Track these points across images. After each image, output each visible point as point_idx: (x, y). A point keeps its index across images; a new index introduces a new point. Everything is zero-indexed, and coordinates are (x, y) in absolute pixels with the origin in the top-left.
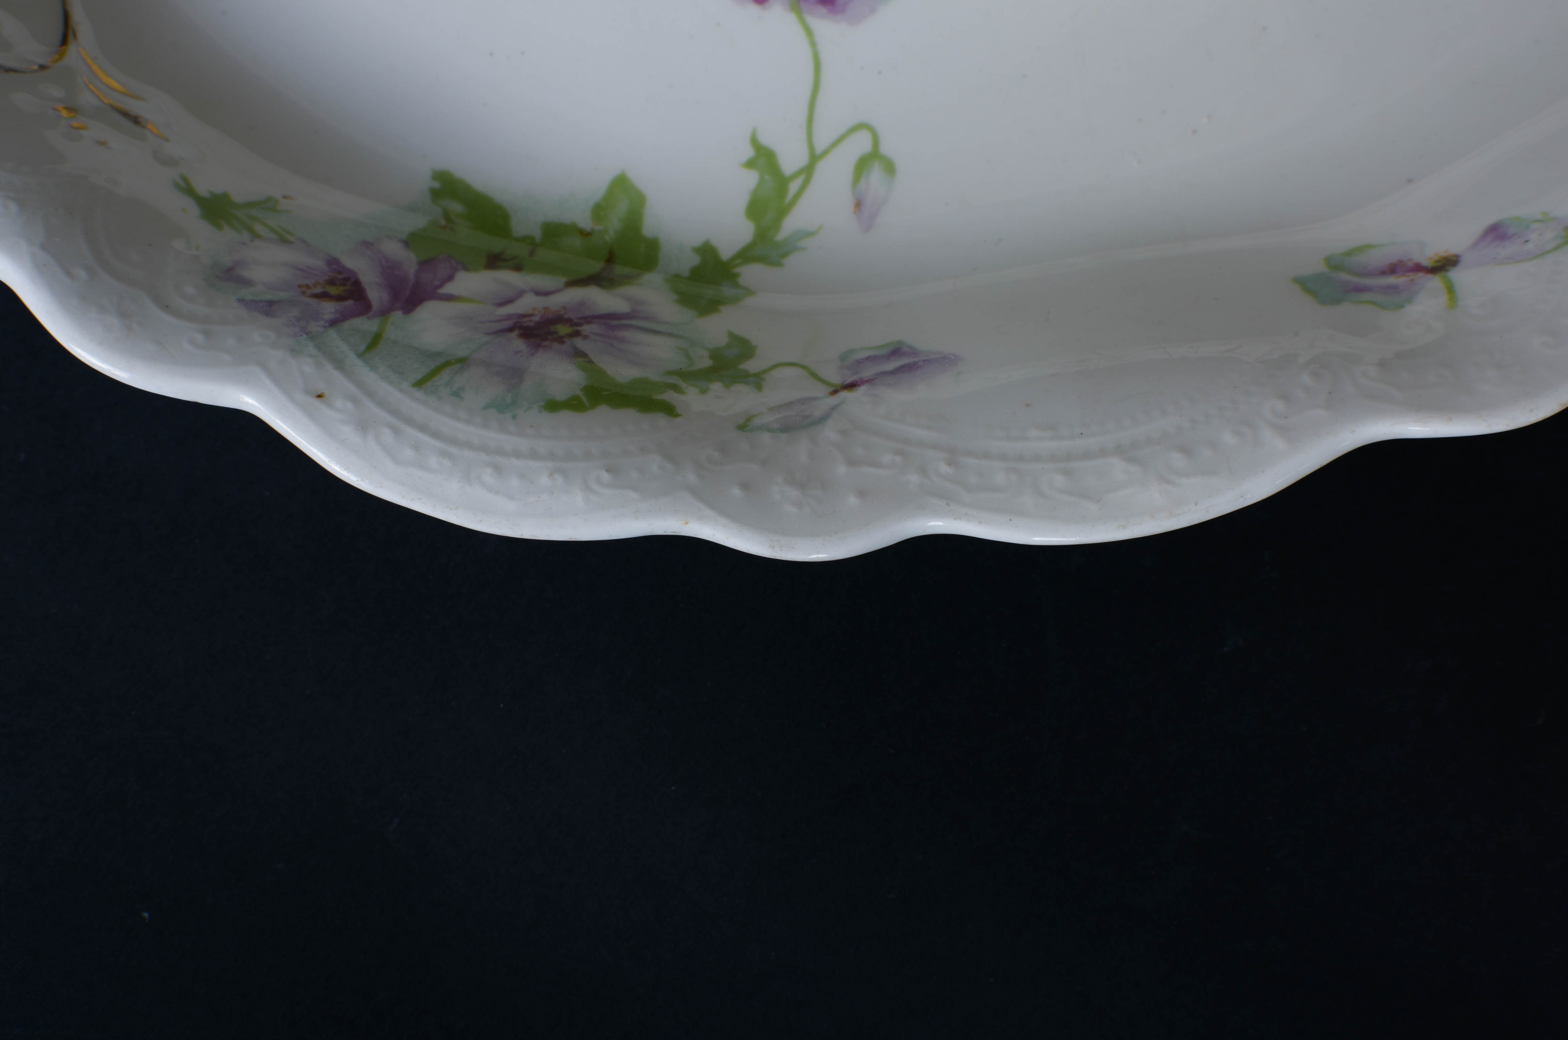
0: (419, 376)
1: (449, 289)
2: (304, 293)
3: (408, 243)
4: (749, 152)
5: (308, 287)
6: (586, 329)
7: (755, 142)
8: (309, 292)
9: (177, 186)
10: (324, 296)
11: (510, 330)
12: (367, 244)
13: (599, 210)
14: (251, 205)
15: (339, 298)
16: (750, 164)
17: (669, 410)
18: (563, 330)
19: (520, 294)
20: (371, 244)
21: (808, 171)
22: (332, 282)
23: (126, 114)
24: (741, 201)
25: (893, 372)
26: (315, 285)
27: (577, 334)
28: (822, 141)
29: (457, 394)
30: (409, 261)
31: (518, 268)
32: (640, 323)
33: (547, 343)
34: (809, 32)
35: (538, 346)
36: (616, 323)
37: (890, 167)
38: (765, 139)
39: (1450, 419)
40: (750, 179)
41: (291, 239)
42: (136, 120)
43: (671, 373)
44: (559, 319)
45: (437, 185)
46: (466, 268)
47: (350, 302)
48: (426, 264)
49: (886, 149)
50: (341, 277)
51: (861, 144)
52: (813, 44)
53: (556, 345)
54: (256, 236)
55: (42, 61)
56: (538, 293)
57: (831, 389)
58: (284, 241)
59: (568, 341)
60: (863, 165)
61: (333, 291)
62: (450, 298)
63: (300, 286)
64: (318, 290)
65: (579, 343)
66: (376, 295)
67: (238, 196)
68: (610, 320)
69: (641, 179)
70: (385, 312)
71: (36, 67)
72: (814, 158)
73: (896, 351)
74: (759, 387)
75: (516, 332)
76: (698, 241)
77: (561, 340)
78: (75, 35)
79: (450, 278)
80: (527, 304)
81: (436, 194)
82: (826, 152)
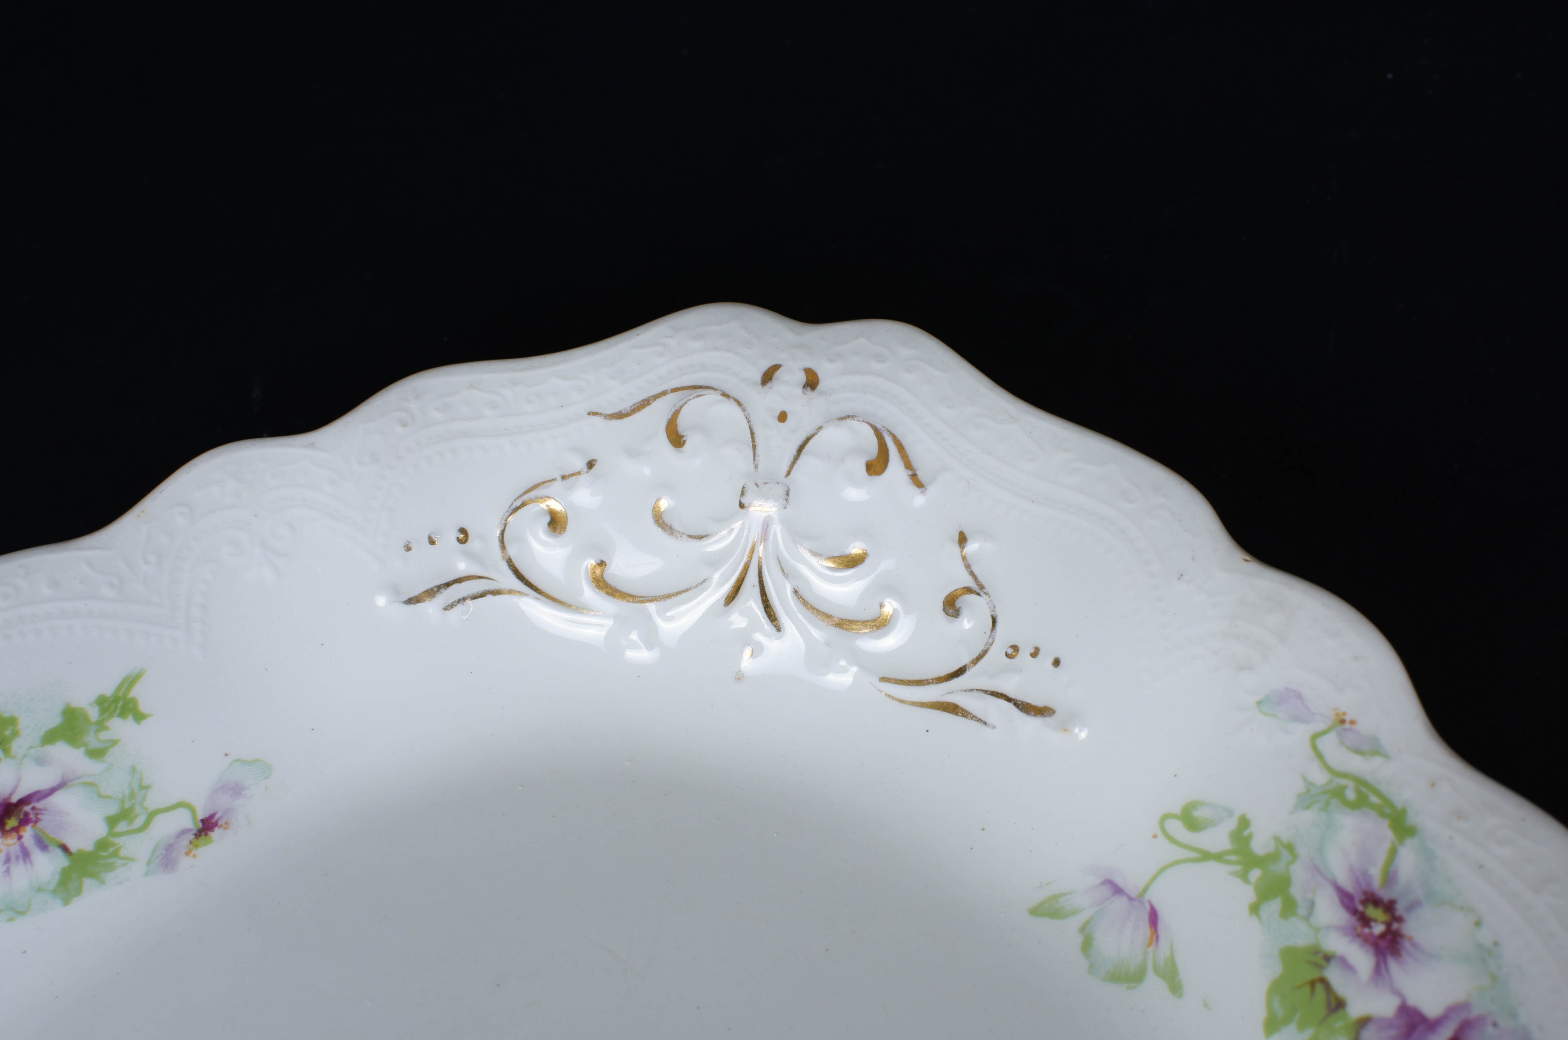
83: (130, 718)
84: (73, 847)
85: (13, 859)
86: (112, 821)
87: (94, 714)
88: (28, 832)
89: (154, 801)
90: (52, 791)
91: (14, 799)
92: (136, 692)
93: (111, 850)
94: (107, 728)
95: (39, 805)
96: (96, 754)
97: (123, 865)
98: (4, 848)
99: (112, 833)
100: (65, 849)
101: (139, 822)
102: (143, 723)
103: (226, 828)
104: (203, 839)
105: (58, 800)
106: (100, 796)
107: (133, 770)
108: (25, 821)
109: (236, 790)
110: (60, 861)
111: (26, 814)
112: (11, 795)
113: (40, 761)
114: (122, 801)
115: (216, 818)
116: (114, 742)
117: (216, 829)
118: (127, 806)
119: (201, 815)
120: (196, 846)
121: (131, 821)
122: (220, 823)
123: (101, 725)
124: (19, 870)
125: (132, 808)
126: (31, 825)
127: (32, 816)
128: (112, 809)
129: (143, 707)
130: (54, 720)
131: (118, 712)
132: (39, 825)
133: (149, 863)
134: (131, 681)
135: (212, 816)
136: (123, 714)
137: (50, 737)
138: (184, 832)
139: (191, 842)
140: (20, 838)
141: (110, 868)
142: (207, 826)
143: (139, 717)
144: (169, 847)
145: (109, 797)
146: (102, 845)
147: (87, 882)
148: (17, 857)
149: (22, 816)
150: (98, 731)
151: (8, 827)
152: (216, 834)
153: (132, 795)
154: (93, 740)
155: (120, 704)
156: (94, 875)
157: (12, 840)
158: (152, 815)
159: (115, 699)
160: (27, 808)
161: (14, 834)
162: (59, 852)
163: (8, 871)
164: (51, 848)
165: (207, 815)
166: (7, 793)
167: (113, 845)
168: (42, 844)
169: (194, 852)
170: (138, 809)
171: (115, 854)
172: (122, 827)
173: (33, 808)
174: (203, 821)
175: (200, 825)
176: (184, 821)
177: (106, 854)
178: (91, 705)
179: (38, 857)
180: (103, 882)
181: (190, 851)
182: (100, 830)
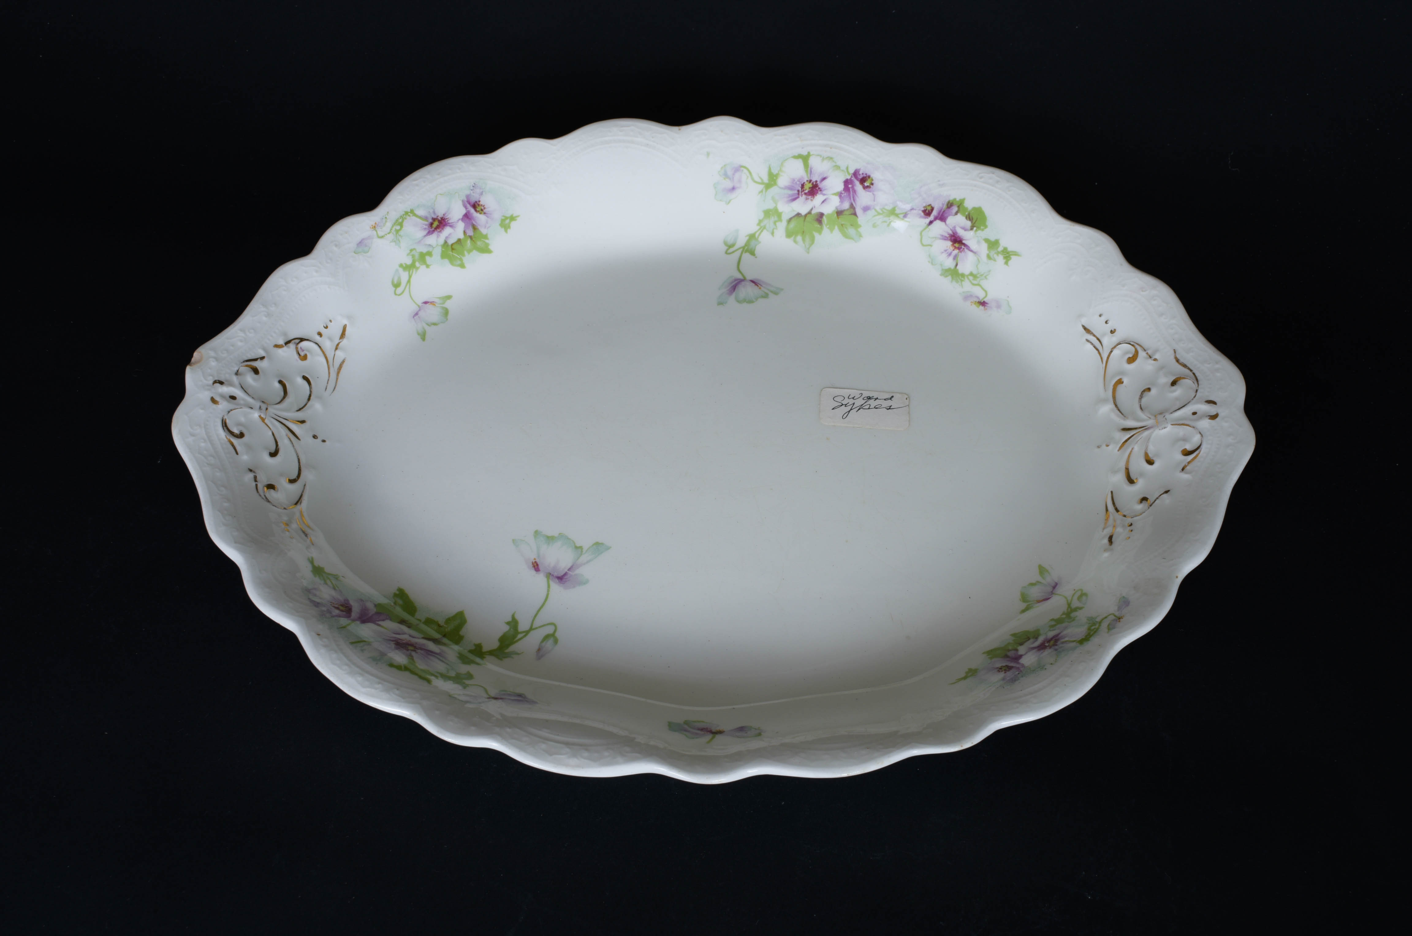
0: (353, 641)
1: (380, 623)
2: (331, 605)
3: (375, 606)
4: (510, 619)
5: (334, 603)
6: (419, 651)
7: (513, 617)
8: (333, 605)
9: (308, 559)
10: (337, 608)
11: (393, 641)
12: (362, 600)
13: (449, 620)
14: (329, 574)
15: (342, 611)
16: (508, 623)
17: (429, 681)
18: (410, 648)
19: (404, 634)
20: (363, 601)
21: (527, 633)
22: (342, 605)
23: (304, 532)
24: (500, 634)
25: (513, 700)
26: (336, 604)
27: (415, 651)
28: (537, 624)
29: (362, 650)
30: (373, 610)
31: (409, 627)
32: (441, 658)
33: (402, 649)
34: (549, 586)
35: (397, 649)
36: (431, 653)
37: (556, 641)
38: (517, 617)
39: (679, 772)
40: (506, 628)
41: (337, 588)
42: (306, 535)
43: (438, 673)
44: (412, 645)
45: (397, 592)
46: (391, 620)
47: (344, 613)
48: (378, 613)
49: (557, 634)
50: (346, 605)
51: (550, 630)
52: (548, 591)
53: (405, 651)
54: (326, 583)
55: (285, 507)
56: (410, 636)
57: (488, 697)
58: (334, 589)
59: (409, 652)
60: (547, 637)
61: (341, 608)
62: (379, 625)
63: (331, 602)
64: (337, 606)
65: (413, 653)
66: (354, 614)
67: (327, 570)
68: (430, 653)
69: (467, 615)
70: (354, 620)
71: (283, 508)
72: (531, 629)
73: (520, 695)
74: (465, 688)
75: (394, 642)
76: (477, 642)
77: (408, 650)
78: (301, 503)
79: (383, 620)
80: (405, 637)
81: (395, 595)
82: (536, 628)
83: (1005, 260)
84: (958, 267)
85: (946, 252)
86: (971, 274)
87: (1000, 249)
88: (956, 251)
89: (983, 283)
90: (971, 251)
91: (964, 242)
92: (1013, 258)
93: (962, 279)
94: (998, 255)
95: (966, 250)
96: (989, 257)
97: (960, 285)
98: (948, 248)
99: (967, 276)
100: (957, 265)
101: (975, 282)
102: (1005, 266)
103: (985, 310)
104: (978, 304)
105: (970, 254)
106: (977, 266)
107: (990, 271)
108: (959, 249)
109: (999, 306)
110: (952, 266)
111: (961, 248)
112: (964, 240)
113: (979, 242)
114: (979, 273)
115: (987, 305)
116: (995, 260)
117: (983, 307)
118: (978, 276)
119: (985, 300)
120: (975, 304)
121: (973, 280)
122: (986, 307)
123: (998, 253)
124: (945, 255)
125: (978, 277)
126: (959, 251)
127: (961, 250)
128: (975, 272)
129: (1010, 262)
130: (992, 238)
131: (1005, 256)
132: (960, 253)
133: (963, 292)
134: (1016, 254)
135: (987, 303)
136: (1005, 258)
137: (987, 240)
138: (978, 298)
139: (975, 302)
140: (954, 250)
141: (957, 282)
142: (983, 304)
143: (1006, 263)
144: (971, 296)
145: (978, 269)
146: (963, 275)
147: (950, 277)
148: (947, 253)
149: (960, 247)
150: (995, 253)
151: (955, 245)
152: (981, 307)
153: (982, 275)
154: (992, 253)
155: (1007, 255)
156: (953, 278)
157: (952, 248)
158: (979, 285)
159: (1008, 253)
160: (963, 247)
161: (954, 248)
162: (955, 264)
163: (943, 253)
164: (955, 261)
165: (986, 302)
166: (965, 238)
167: (964, 278)
168: (955, 258)
169: (973, 304)
170: (978, 279)
171: (962, 281)
172: (971, 278)
173: (964, 249)
174: (984, 301)
175: (982, 301)
176: (981, 295)
177: (960, 278)
178: (1003, 246)
179: (951, 258)
180: (952, 282)
181: (972, 303)
182: (967, 272)
